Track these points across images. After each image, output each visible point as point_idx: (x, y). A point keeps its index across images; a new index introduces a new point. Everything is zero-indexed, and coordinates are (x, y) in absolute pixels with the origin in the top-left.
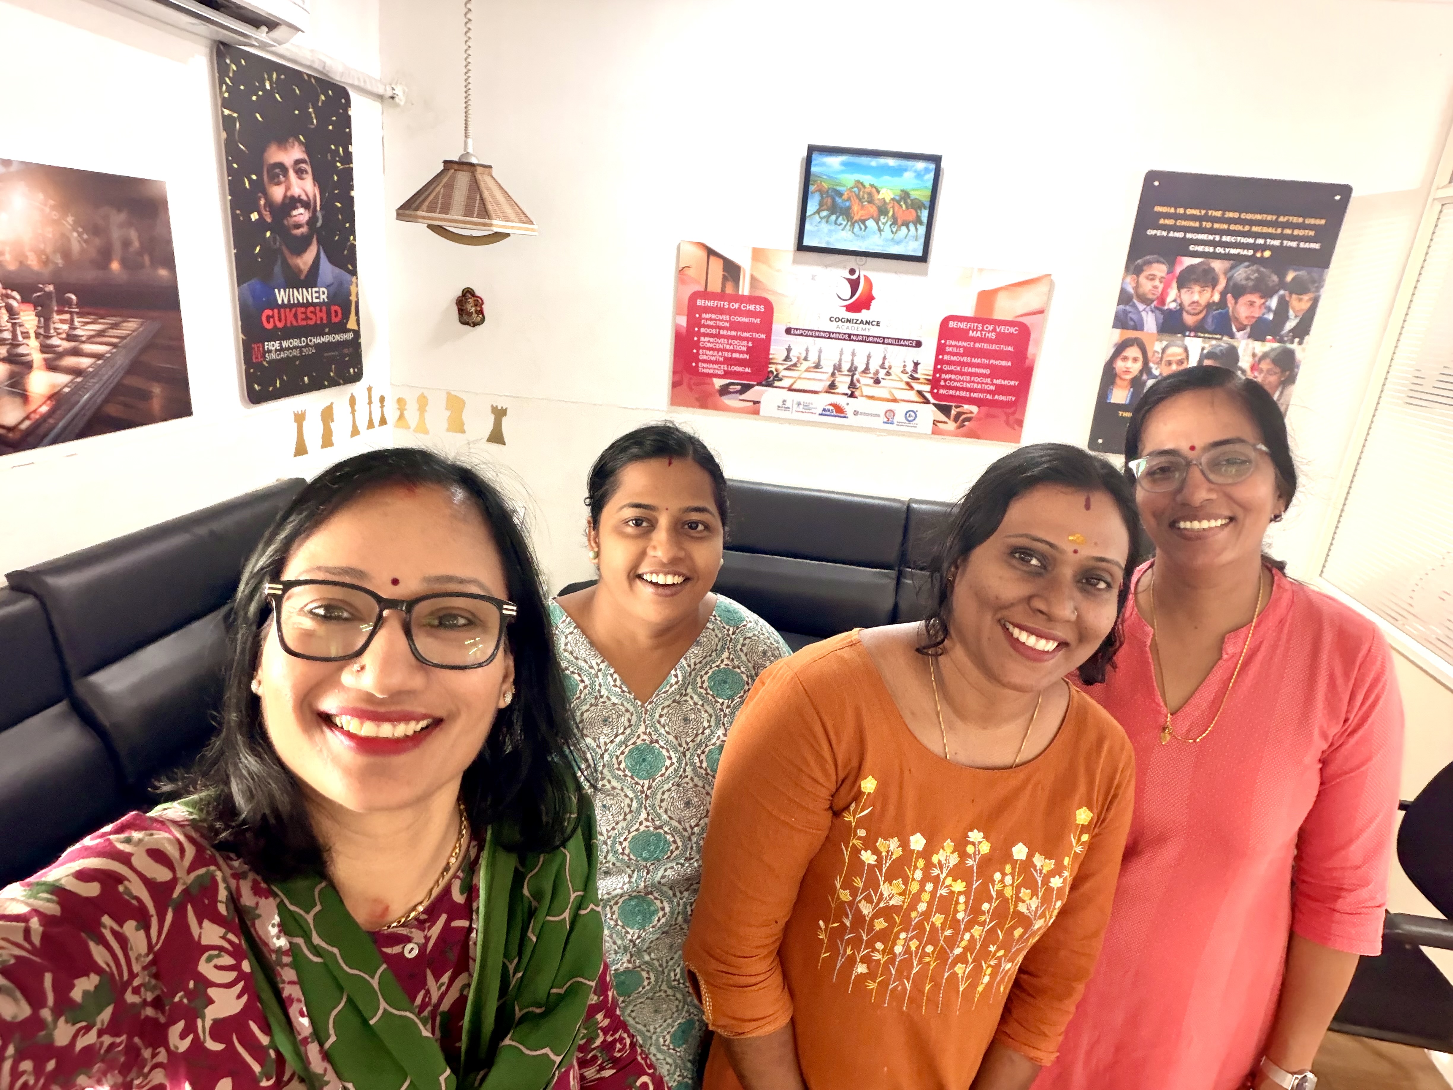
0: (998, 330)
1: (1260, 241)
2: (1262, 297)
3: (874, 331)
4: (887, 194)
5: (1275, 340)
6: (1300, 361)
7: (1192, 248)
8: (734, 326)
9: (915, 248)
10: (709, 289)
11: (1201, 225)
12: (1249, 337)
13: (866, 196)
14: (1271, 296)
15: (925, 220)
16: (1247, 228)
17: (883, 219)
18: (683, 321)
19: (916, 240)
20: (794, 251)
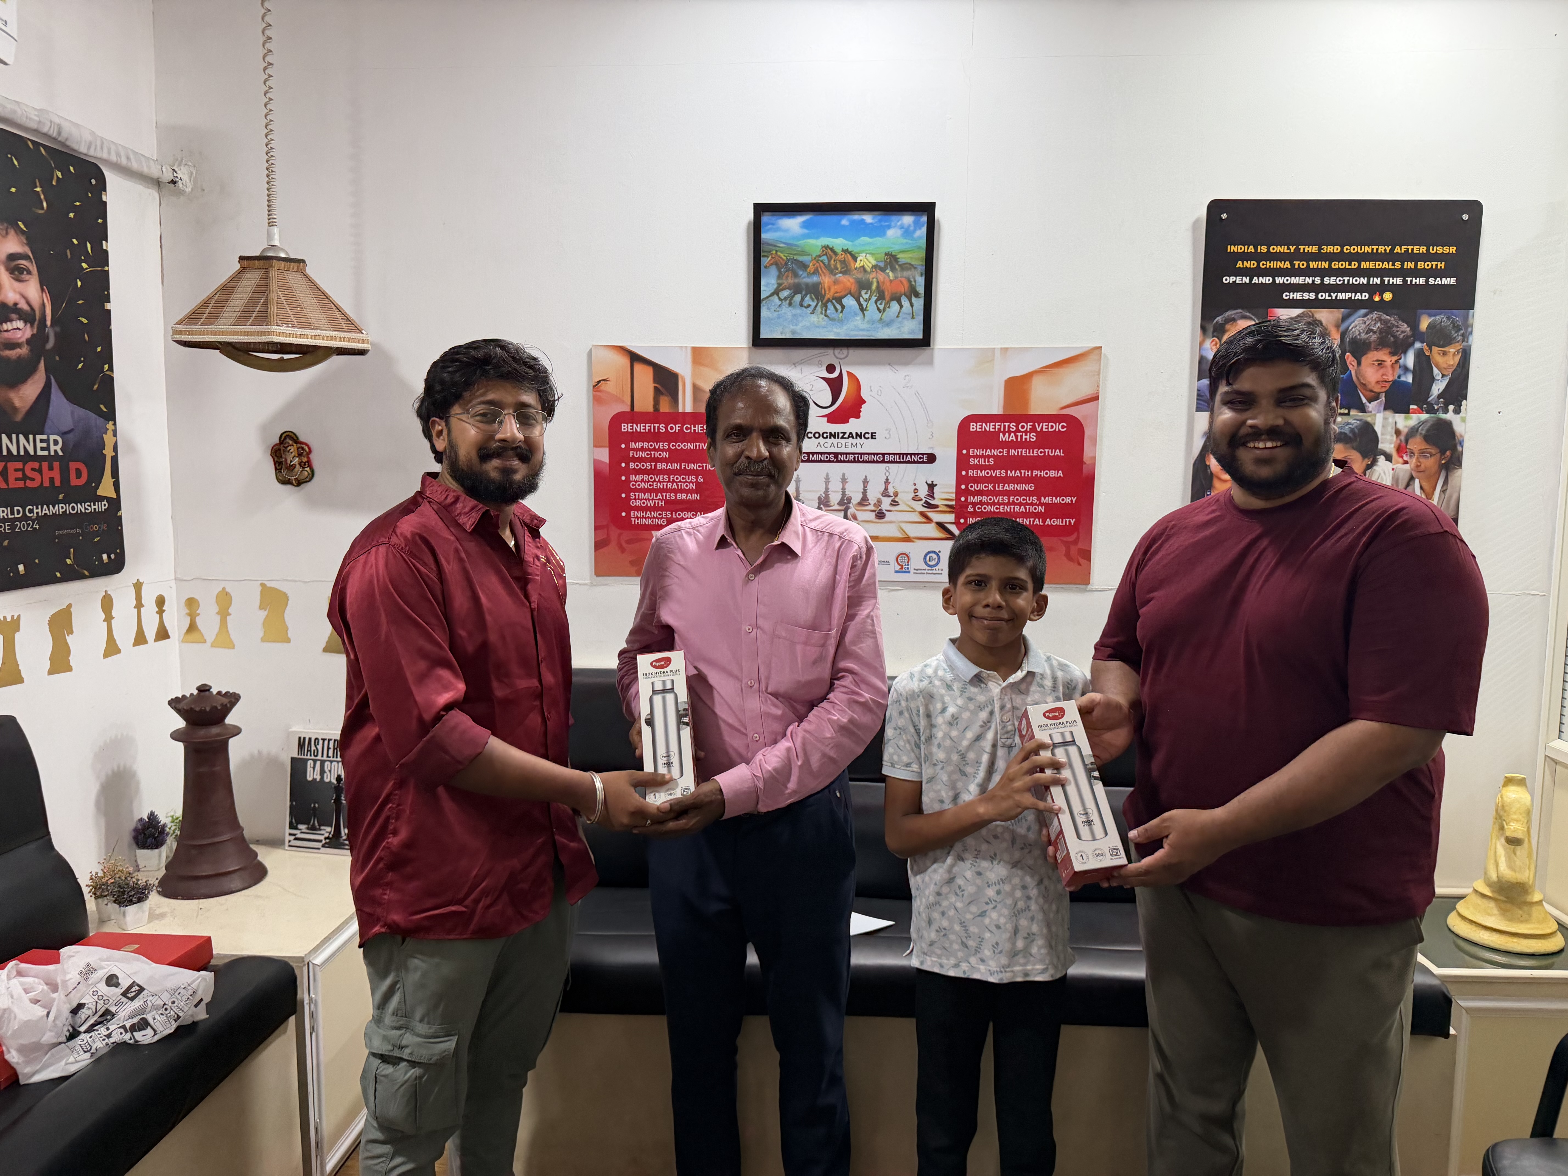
0: (1039, 430)
1: (1377, 281)
2: (1393, 354)
3: (868, 446)
4: (866, 260)
5: (1421, 410)
6: (1461, 436)
7: (1286, 296)
8: (676, 456)
9: (911, 329)
10: (636, 409)
11: (1293, 265)
12: (1385, 409)
13: (838, 266)
14: (1405, 352)
15: (921, 290)
16: (1354, 265)
17: (865, 295)
18: (604, 455)
19: (913, 318)
20: (749, 348)
